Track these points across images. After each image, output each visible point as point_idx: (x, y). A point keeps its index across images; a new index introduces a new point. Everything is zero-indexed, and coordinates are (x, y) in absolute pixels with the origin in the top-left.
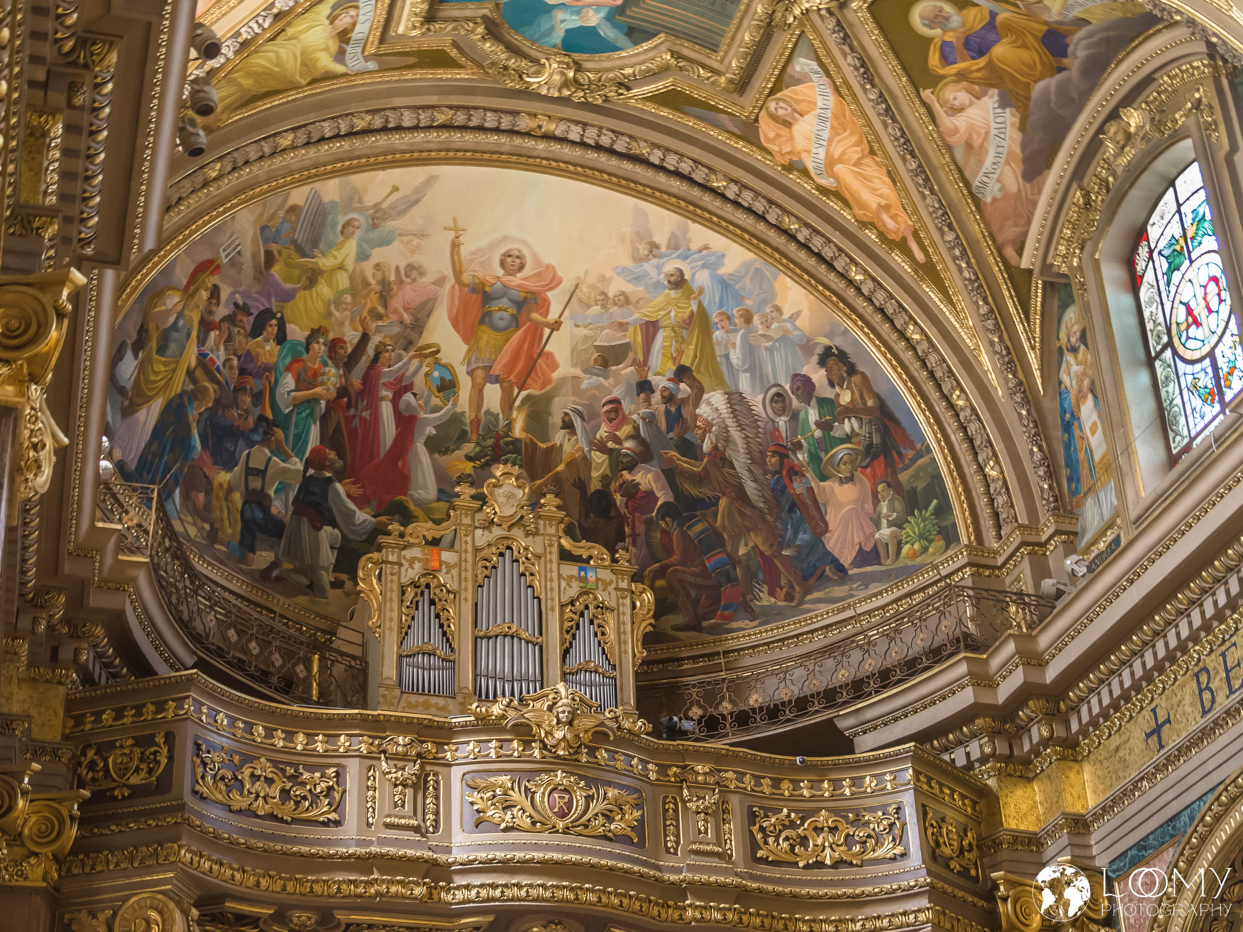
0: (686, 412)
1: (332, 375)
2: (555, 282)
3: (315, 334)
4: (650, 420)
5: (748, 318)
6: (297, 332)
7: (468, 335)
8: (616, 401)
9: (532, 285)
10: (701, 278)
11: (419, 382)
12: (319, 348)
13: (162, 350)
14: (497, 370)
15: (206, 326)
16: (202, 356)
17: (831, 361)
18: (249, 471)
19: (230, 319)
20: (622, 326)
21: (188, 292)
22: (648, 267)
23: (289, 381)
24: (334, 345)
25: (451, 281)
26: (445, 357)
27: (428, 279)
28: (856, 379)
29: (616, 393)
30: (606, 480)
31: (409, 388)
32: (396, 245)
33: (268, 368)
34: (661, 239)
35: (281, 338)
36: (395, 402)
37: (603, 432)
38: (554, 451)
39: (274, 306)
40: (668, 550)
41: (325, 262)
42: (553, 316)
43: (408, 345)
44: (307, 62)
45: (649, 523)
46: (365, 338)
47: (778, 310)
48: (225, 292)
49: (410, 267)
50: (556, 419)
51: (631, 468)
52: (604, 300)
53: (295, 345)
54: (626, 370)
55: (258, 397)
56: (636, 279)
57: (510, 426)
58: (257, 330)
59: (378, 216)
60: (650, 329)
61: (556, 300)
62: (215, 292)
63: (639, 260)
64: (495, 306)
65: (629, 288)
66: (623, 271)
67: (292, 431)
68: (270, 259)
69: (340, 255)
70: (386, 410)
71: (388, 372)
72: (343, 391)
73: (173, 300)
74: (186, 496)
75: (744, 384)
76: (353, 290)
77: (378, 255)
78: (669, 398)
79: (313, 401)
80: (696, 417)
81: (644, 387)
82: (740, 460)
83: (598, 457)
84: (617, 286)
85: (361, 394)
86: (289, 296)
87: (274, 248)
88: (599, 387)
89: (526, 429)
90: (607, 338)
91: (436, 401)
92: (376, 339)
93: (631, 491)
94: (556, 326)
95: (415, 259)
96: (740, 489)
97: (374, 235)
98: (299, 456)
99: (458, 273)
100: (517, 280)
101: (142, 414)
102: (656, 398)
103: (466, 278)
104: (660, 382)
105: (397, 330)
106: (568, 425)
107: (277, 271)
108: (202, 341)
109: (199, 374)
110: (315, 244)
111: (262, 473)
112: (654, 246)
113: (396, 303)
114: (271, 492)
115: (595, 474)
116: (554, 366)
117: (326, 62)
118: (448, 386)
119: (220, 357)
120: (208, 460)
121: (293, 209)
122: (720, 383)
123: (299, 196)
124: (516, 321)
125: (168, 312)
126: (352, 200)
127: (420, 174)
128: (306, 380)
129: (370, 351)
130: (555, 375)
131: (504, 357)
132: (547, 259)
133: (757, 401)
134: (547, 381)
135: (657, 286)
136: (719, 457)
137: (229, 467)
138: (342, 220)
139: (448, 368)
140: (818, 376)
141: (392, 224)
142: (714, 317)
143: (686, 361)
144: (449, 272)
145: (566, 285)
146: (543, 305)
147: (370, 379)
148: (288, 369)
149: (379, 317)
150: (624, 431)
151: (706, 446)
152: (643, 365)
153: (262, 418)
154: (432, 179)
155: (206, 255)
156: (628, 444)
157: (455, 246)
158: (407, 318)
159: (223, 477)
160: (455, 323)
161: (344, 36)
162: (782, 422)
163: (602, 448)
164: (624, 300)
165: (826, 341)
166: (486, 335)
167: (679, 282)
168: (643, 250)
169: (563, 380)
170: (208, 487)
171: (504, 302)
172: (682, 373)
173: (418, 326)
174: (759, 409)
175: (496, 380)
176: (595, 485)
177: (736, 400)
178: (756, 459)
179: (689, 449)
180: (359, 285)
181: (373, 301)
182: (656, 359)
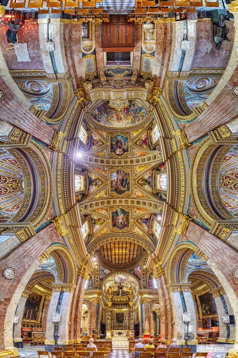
1: (129, 113)
6: (132, 116)
7: (121, 117)
11: (124, 114)
12: (130, 115)
21: (140, 119)
41: (131, 120)
43: (125, 116)
44: (134, 132)
55: (134, 112)
56: (112, 122)
59: (128, 124)
60: (110, 120)
61: (116, 120)
62: (138, 119)
67: (132, 110)
70: (126, 112)
75: (104, 118)
77: (128, 121)
86: (133, 118)
87: (134, 121)
102: (109, 115)
103: (122, 120)
110: (132, 122)
117: (133, 132)
118: (122, 114)
119: (137, 115)
123: (133, 125)
126: (130, 124)
127: (126, 127)
128: (131, 113)
131: (119, 116)
132: (117, 122)
134: (116, 115)
142: (107, 121)
143: (108, 118)
147: (127, 114)
149: (127, 117)
150: (111, 113)
161: (133, 134)
167: (109, 123)
177: (104, 116)
180: (128, 119)
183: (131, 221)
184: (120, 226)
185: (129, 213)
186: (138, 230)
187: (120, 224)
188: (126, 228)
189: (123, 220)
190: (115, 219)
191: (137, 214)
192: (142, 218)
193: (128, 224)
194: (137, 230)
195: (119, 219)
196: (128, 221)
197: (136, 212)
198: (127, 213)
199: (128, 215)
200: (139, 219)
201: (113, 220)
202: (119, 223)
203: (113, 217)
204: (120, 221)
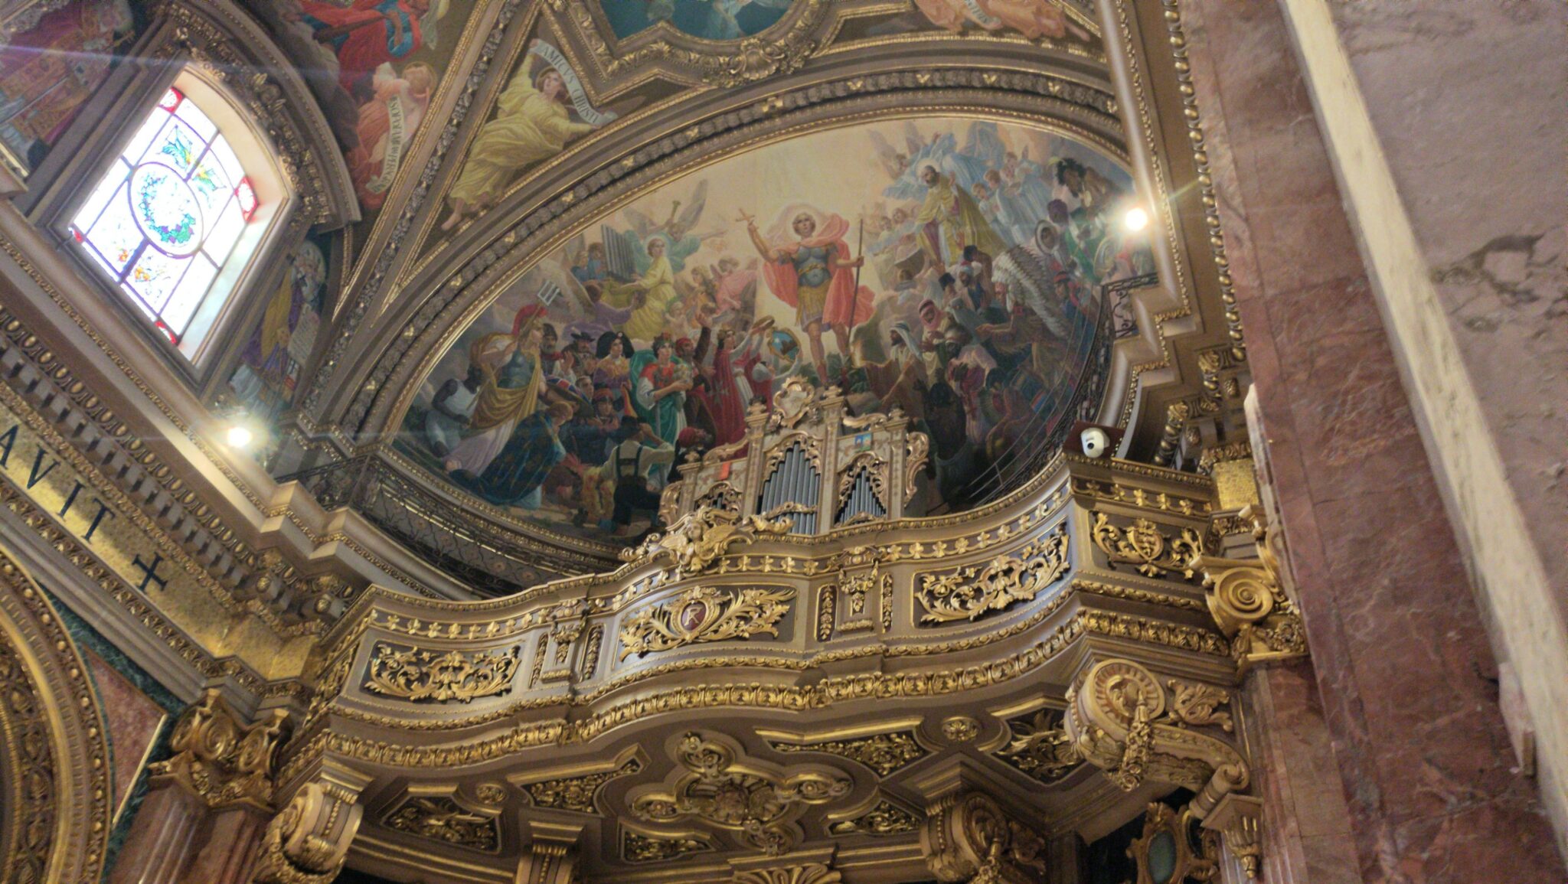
0: (985, 286)
2: (844, 226)
3: (659, 342)
4: (960, 305)
5: (995, 177)
7: (794, 300)
8: (929, 303)
9: (827, 238)
10: (947, 165)
11: (764, 351)
12: (667, 351)
13: (504, 382)
14: (827, 318)
15: (548, 357)
16: (552, 383)
17: (1067, 174)
18: (620, 462)
19: (573, 347)
20: (910, 238)
21: (519, 334)
22: (907, 178)
23: (647, 384)
24: (680, 346)
25: (762, 261)
26: (780, 324)
27: (742, 266)
28: (1088, 177)
29: (927, 296)
30: (940, 373)
31: (757, 359)
32: (702, 249)
33: (623, 379)
34: (902, 148)
35: (629, 352)
36: (748, 374)
37: (926, 334)
38: (892, 367)
39: (613, 328)
40: (1001, 410)
41: (647, 282)
42: (854, 256)
43: (745, 325)
45: (982, 394)
46: (706, 332)
47: (1012, 155)
48: (559, 328)
49: (723, 263)
50: (887, 338)
51: (956, 354)
52: (888, 224)
53: (643, 354)
54: (928, 274)
55: (619, 404)
56: (903, 193)
57: (851, 360)
58: (603, 350)
59: (674, 231)
62: (549, 330)
63: (896, 176)
64: (806, 267)
65: (900, 203)
66: (890, 192)
67: (659, 422)
68: (594, 293)
69: (658, 273)
70: (742, 383)
71: (733, 353)
72: (699, 380)
73: (503, 343)
74: (549, 491)
75: (1017, 235)
76: (681, 297)
77: (690, 262)
78: (968, 280)
79: (673, 395)
80: (993, 285)
81: (946, 280)
82: (1037, 305)
83: (929, 357)
84: (892, 206)
85: (715, 377)
86: (625, 317)
87: (594, 283)
88: (913, 297)
89: (865, 357)
90: (903, 254)
91: (783, 362)
92: (716, 330)
93: (962, 373)
94: (860, 262)
95: (725, 254)
96: (1045, 329)
97: (678, 248)
98: (670, 439)
99: (764, 252)
100: (814, 238)
101: (490, 434)
102: (958, 284)
103: (773, 254)
104: (955, 269)
105: (731, 316)
106: (898, 340)
107: (605, 300)
108: (548, 371)
109: (552, 395)
110: (630, 268)
111: (635, 461)
112: (901, 158)
113: (723, 295)
114: (646, 474)
115: (930, 372)
116: (870, 296)
118: (790, 347)
119: (572, 379)
120: (575, 460)
121: (594, 247)
122: (1000, 246)
123: (593, 234)
124: (827, 273)
125: (502, 354)
128: (662, 378)
129: (714, 340)
130: (874, 304)
131: (829, 306)
132: (829, 211)
133: (1032, 245)
134: (869, 310)
135: (921, 189)
136: (1023, 311)
137: (599, 461)
138: (644, 244)
139: (786, 332)
140: (1063, 194)
141: (690, 234)
142: (973, 192)
143: (969, 242)
144: (757, 255)
145: (854, 225)
146: (844, 250)
148: (642, 375)
149: (712, 311)
150: (944, 323)
151: (1009, 306)
152: (938, 262)
153: (626, 420)
154: (703, 184)
155: (525, 302)
156: (949, 335)
157: (753, 231)
158: (737, 304)
159: (595, 471)
160: (778, 293)
162: (1055, 252)
163: (929, 347)
164: (902, 215)
165: (1054, 160)
166: (808, 294)
168: (895, 166)
169: (882, 305)
170: (577, 480)
171: (812, 261)
172: (970, 253)
173: (748, 307)
174: (1035, 251)
175: (829, 326)
176: (931, 381)
177: (1018, 254)
178: (1047, 296)
179: (996, 315)
181: (702, 300)
182: (946, 253)
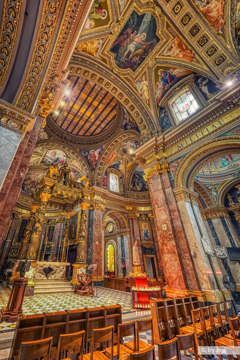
183: (149, 61)
184: (123, 59)
185: (158, 40)
186: (145, 88)
187: (126, 53)
188: (129, 70)
189: (137, 48)
190: (127, 33)
191: (169, 54)
192: (169, 68)
193: (139, 64)
194: (143, 87)
195: (132, 41)
196: (142, 59)
197: (170, 50)
198: (155, 40)
199: (152, 46)
200: (165, 68)
201: (121, 34)
202: (126, 49)
203: (126, 26)
204: (131, 47)
